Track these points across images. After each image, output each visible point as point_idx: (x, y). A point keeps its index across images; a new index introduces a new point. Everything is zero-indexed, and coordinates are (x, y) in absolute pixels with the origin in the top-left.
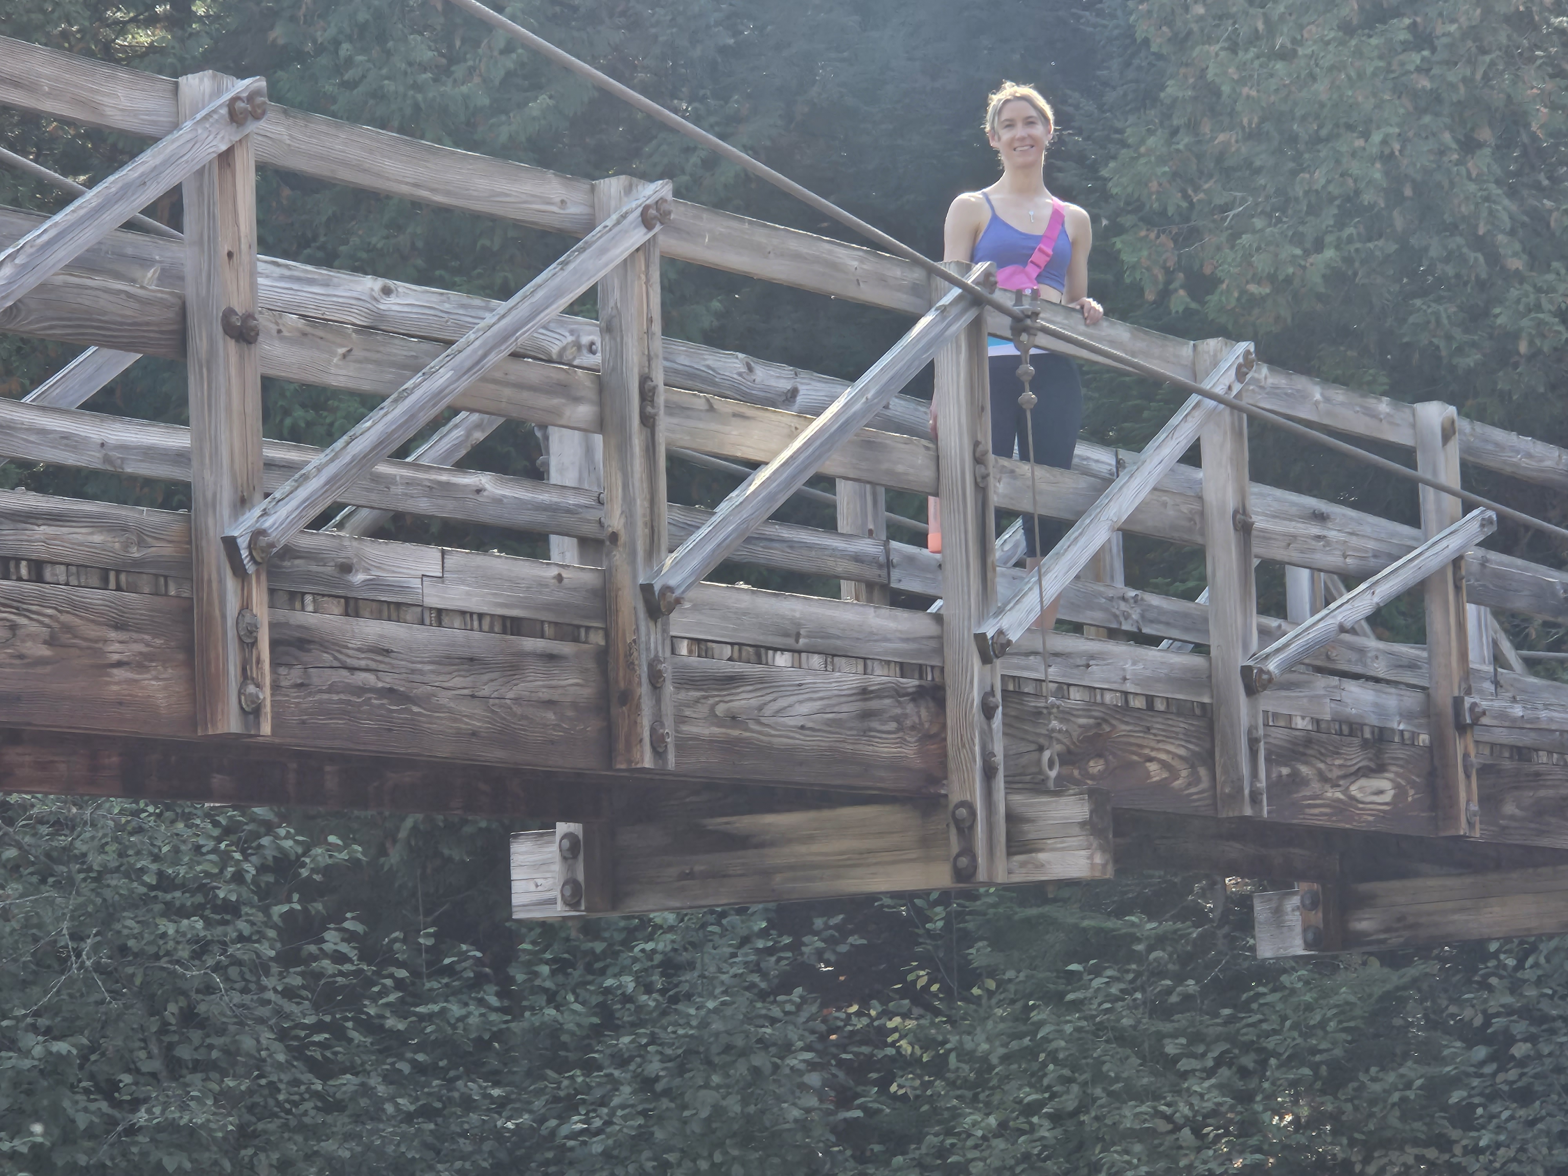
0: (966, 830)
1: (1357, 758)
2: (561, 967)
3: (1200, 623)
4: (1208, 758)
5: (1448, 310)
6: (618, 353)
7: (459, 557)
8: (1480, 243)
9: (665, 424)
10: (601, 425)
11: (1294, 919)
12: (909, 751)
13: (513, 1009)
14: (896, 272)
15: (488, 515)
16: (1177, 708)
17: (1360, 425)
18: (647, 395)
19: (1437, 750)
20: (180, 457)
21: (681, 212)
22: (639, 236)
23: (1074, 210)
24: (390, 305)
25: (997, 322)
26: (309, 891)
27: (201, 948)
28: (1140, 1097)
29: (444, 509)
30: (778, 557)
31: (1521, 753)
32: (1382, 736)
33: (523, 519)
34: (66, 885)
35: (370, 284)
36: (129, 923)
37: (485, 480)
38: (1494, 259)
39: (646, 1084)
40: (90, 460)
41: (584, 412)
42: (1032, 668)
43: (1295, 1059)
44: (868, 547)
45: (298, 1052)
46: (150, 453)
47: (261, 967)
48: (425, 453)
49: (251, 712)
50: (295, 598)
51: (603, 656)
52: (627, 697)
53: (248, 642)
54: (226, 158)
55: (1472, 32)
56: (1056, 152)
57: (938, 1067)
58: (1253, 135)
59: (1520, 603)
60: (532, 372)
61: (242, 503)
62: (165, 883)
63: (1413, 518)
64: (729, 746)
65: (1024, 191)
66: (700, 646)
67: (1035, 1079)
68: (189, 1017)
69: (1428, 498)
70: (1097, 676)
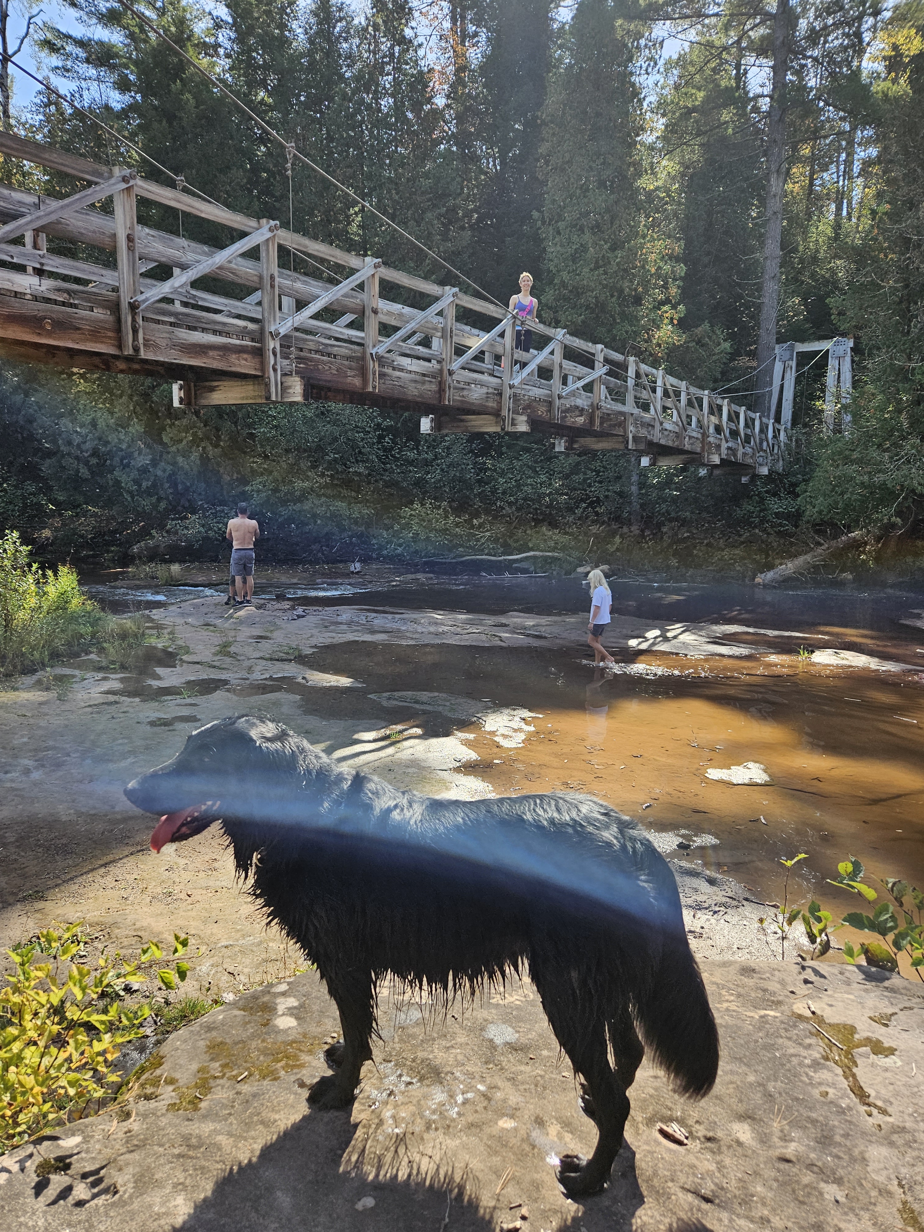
0: (504, 421)
1: (577, 413)
2: (428, 447)
3: (551, 386)
4: (549, 411)
5: (604, 330)
6: (446, 323)
7: (415, 361)
8: (611, 316)
9: (455, 339)
10: (442, 337)
11: (563, 444)
12: (495, 405)
13: (419, 454)
14: (500, 311)
15: (420, 355)
16: (545, 401)
17: (585, 348)
18: (451, 332)
19: (593, 412)
20: (363, 338)
21: (460, 295)
22: (452, 299)
23: (535, 300)
24: (404, 311)
25: (518, 322)
26: (383, 430)
27: (363, 439)
28: (531, 477)
29: (412, 353)
30: (473, 367)
31: (608, 415)
32: (583, 409)
33: (427, 356)
34: (338, 426)
35: (400, 306)
36: (350, 434)
37: (420, 348)
38: (614, 320)
39: (442, 470)
40: (345, 337)
41: (439, 334)
42: (518, 391)
43: (560, 473)
44: (490, 367)
45: (380, 460)
46: (357, 337)
47: (374, 444)
48: (409, 341)
49: (374, 388)
50: (383, 366)
51: (440, 383)
52: (444, 390)
53: (374, 374)
54: (373, 275)
55: (615, 272)
56: (533, 288)
57: (495, 470)
58: (571, 291)
59: (611, 386)
60: (430, 326)
61: (374, 346)
62: (357, 426)
63: (593, 368)
64: (462, 401)
65: (525, 296)
66: (458, 382)
67: (512, 473)
68: (360, 452)
69: (596, 363)
70: (530, 393)
